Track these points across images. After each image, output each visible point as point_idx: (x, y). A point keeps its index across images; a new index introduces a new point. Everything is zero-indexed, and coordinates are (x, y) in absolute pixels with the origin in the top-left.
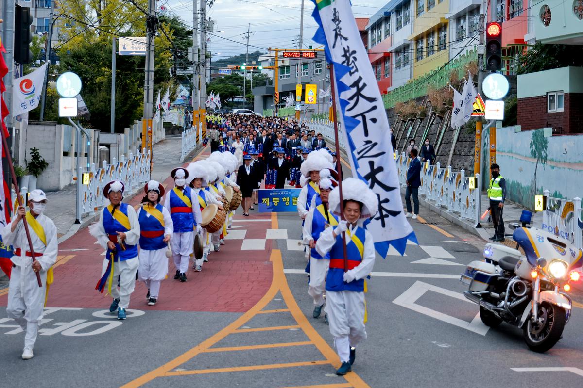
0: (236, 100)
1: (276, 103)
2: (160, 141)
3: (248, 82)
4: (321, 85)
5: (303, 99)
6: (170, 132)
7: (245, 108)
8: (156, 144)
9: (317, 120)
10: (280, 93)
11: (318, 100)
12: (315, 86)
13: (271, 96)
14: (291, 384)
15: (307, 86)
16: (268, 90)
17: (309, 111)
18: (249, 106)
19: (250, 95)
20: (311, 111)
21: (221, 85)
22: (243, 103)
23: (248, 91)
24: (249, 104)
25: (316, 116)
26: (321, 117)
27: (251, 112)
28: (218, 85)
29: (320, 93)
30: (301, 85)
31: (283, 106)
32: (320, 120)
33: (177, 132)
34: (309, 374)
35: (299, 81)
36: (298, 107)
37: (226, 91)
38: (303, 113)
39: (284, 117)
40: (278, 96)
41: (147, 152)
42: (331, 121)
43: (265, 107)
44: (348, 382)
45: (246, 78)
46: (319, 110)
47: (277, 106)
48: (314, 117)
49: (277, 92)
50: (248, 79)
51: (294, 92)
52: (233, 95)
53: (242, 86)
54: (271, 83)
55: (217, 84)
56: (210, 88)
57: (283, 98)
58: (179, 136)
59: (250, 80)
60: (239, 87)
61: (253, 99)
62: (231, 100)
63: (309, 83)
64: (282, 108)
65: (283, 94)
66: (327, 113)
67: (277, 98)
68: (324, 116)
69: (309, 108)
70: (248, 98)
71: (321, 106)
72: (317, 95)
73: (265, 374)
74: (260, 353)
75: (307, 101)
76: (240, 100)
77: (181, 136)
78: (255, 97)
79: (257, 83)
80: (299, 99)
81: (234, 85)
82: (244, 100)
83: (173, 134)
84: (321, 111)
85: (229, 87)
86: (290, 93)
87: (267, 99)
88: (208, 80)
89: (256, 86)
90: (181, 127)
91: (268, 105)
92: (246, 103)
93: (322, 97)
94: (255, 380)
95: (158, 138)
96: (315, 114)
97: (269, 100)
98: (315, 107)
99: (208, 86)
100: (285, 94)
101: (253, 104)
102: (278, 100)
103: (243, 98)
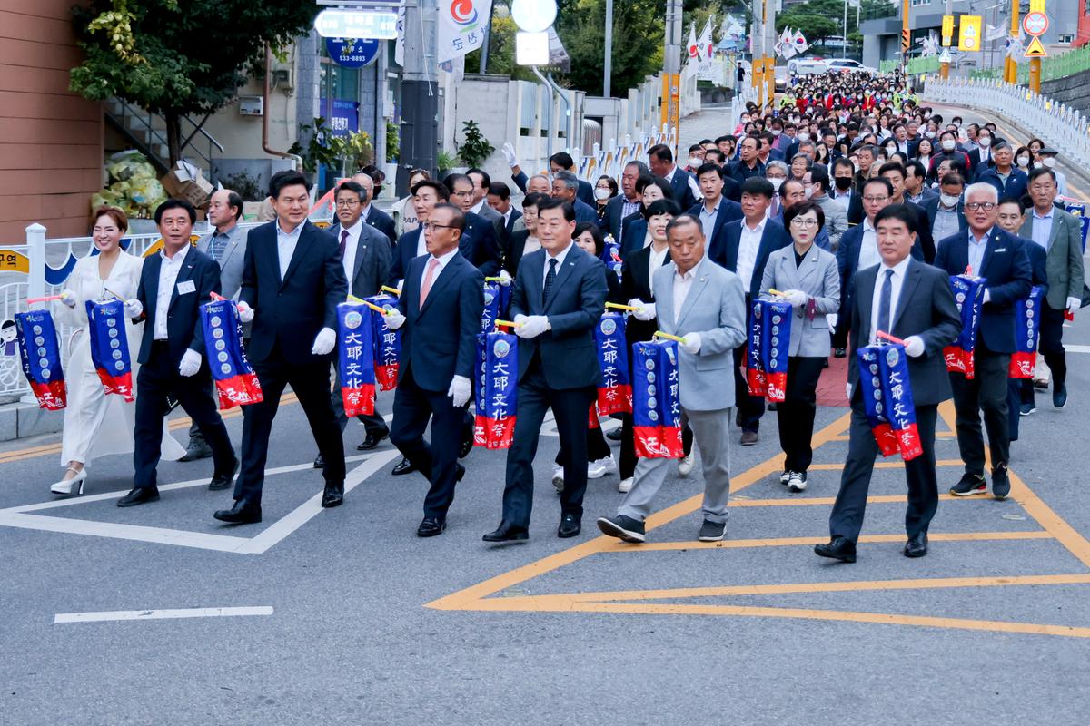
0: (829, 43)
1: (904, 49)
2: (692, 114)
3: (852, 11)
4: (990, 16)
5: (955, 42)
6: (709, 97)
7: (847, 58)
8: (685, 118)
9: (980, 80)
10: (912, 31)
11: (983, 44)
12: (980, 18)
13: (895, 37)
14: (941, 529)
15: (963, 17)
16: (889, 25)
17: (965, 64)
18: (854, 53)
19: (855, 34)
20: (970, 64)
21: (803, 17)
22: (842, 48)
23: (852, 26)
24: (855, 51)
25: (979, 74)
26: (989, 74)
27: (857, 65)
28: (796, 17)
29: (988, 32)
30: (952, 17)
31: (916, 55)
32: (986, 80)
33: (721, 97)
34: (973, 513)
35: (948, 10)
36: (946, 57)
37: (811, 27)
38: (954, 67)
39: (919, 74)
40: (908, 36)
41: (670, 131)
42: (1008, 81)
43: (883, 56)
44: (1044, 529)
45: (848, 4)
46: (984, 62)
47: (905, 55)
48: (976, 75)
49: (908, 30)
50: (852, 5)
51: (939, 29)
52: (824, 33)
53: (841, 18)
54: (895, 12)
55: (795, 14)
56: (783, 21)
57: (917, 40)
58: (726, 105)
59: (855, 9)
60: (836, 20)
61: (861, 42)
62: (820, 42)
63: (966, 14)
64: (916, 59)
65: (915, 33)
66: (1001, 68)
67: (905, 39)
68: (994, 73)
69: (965, 59)
70: (852, 40)
71: (988, 55)
72: (983, 35)
73: (893, 510)
74: (884, 476)
75: (962, 46)
76: (836, 43)
77: (730, 105)
78: (865, 38)
79: (869, 13)
80: (947, 41)
81: (827, 17)
82: (844, 43)
83: (714, 101)
84: (988, 63)
85: (818, 19)
86: (931, 31)
87: (886, 41)
88: (779, 8)
89: (868, 19)
90: (728, 89)
91: (889, 52)
92: (848, 49)
93: (989, 38)
94: (876, 520)
95: (687, 108)
96: (978, 69)
97: (890, 43)
98: (978, 58)
99: (778, 18)
100: (920, 32)
101: (861, 50)
102: (908, 43)
103: (842, 39)
